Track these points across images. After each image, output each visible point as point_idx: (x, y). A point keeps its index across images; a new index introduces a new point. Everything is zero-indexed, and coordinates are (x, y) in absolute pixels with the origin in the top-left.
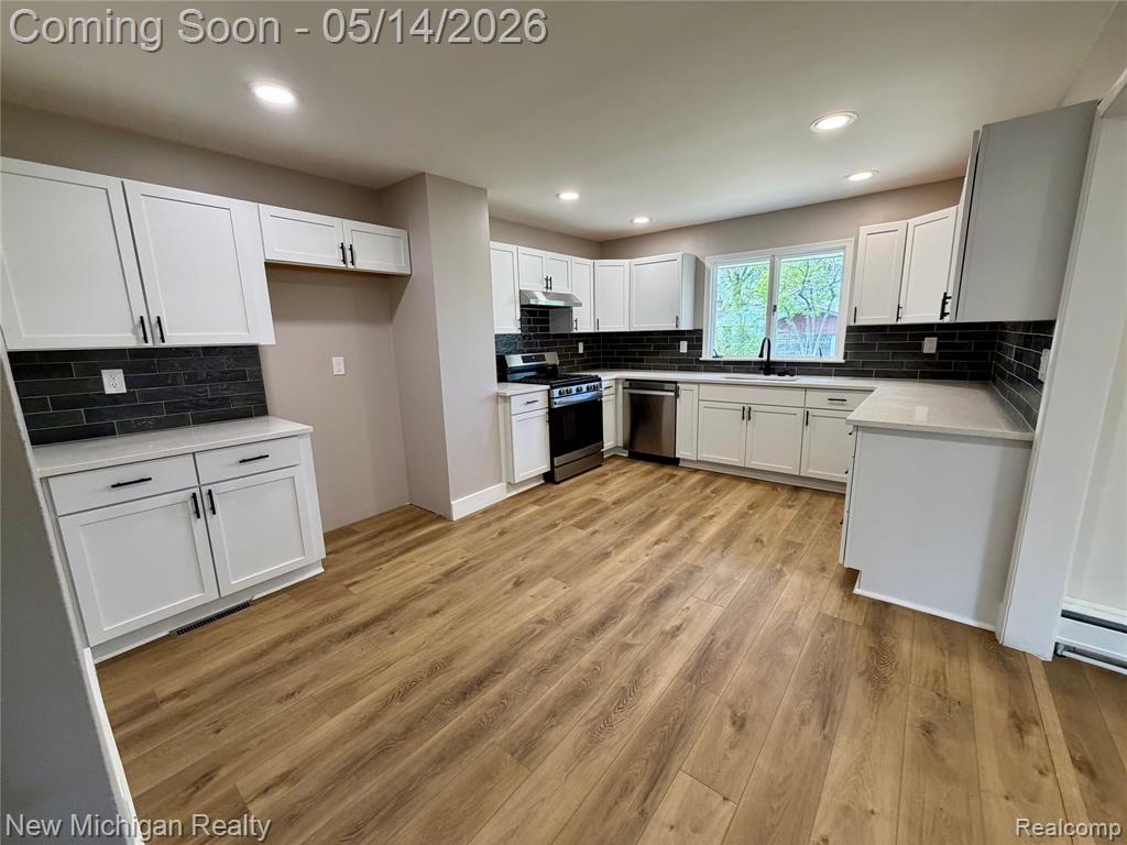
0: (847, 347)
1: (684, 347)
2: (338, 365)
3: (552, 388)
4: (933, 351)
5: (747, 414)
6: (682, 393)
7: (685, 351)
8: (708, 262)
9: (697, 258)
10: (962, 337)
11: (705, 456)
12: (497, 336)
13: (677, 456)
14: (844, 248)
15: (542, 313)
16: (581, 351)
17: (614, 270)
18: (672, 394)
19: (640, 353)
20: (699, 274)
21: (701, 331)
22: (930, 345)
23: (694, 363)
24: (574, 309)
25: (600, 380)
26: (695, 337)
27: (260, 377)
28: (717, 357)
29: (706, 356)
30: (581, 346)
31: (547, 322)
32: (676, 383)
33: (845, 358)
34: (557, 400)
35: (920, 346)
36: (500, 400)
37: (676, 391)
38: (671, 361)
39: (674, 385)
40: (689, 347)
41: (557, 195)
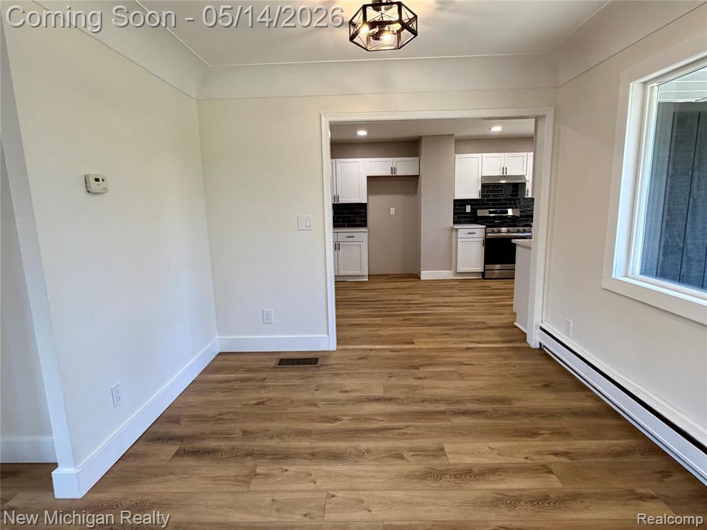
2: (393, 211)
3: (487, 228)
12: (455, 201)
27: (366, 213)
34: (489, 234)
36: (454, 231)
41: (490, 129)
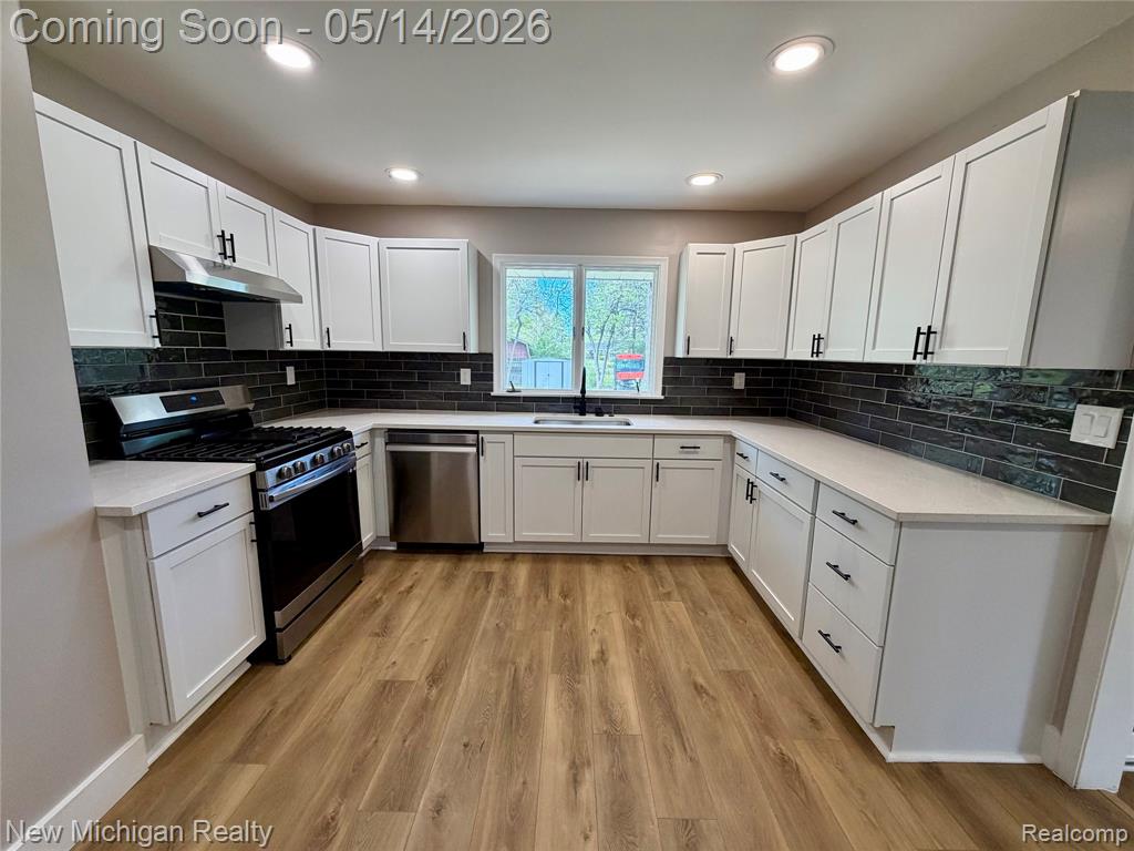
0: (665, 381)
1: (466, 377)
3: (261, 467)
4: (743, 387)
5: (582, 472)
6: (488, 448)
7: (469, 383)
8: (496, 260)
9: (479, 252)
10: (765, 373)
11: (526, 534)
13: (482, 540)
14: (657, 267)
15: (205, 309)
16: (291, 380)
17: (352, 249)
18: (474, 450)
19: (396, 385)
20: (485, 279)
21: (491, 355)
22: (739, 381)
23: (481, 398)
24: (284, 306)
25: (349, 435)
26: (482, 365)
28: (514, 391)
29: (500, 388)
30: (290, 373)
31: (221, 326)
32: (476, 432)
33: (663, 394)
34: (274, 493)
35: (731, 382)
37: (479, 445)
38: (448, 396)
39: (474, 436)
40: (473, 377)
